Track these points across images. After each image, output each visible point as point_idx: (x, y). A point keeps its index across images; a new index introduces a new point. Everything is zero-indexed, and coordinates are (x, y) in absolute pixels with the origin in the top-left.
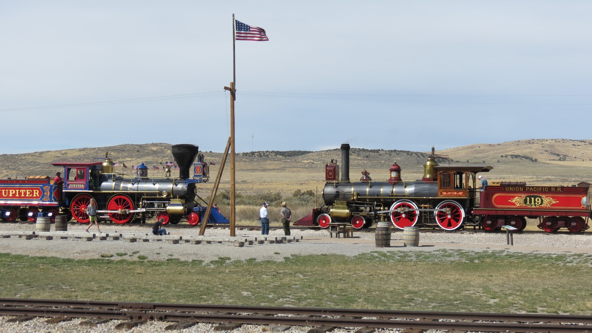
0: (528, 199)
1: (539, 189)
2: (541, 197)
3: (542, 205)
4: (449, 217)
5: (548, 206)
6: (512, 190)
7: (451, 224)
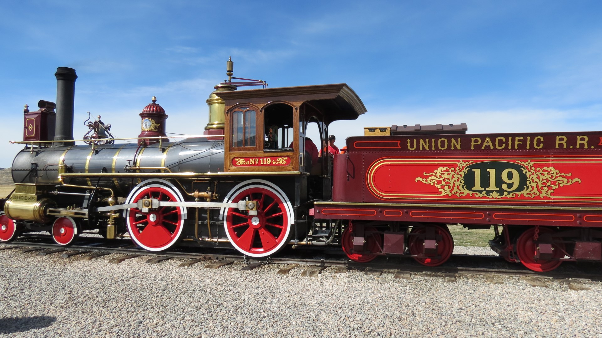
0: (477, 172)
1: (513, 141)
2: (518, 168)
3: (525, 192)
4: (255, 222)
5: (543, 194)
6: (427, 148)
7: (260, 240)
